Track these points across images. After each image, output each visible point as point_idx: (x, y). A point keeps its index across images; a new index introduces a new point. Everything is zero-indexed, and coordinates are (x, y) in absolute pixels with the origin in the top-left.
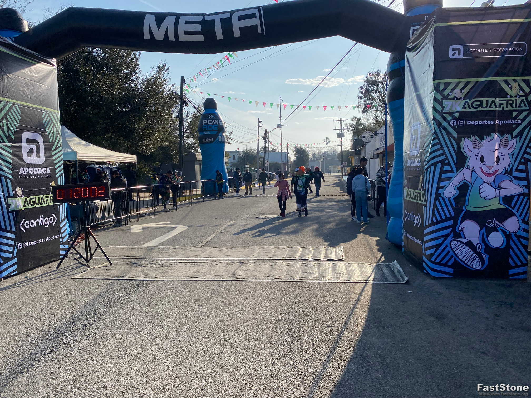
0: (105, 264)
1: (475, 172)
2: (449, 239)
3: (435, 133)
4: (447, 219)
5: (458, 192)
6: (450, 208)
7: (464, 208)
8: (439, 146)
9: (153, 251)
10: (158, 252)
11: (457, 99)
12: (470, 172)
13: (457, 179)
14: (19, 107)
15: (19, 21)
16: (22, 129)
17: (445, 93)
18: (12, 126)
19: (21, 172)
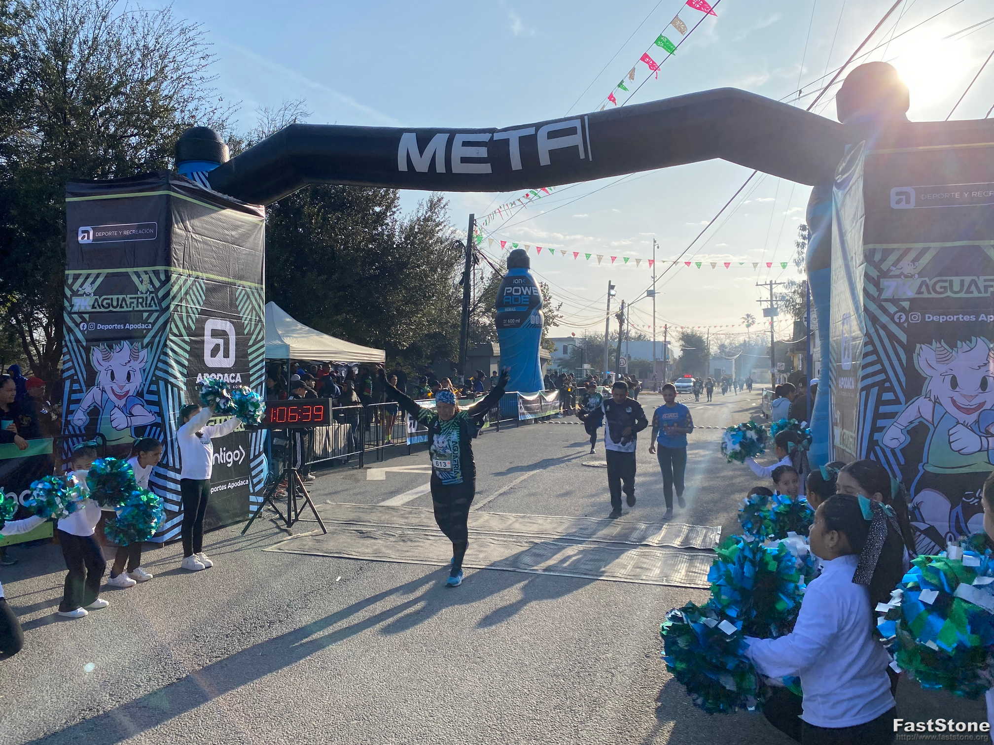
0: (316, 531)
1: (941, 404)
3: (867, 334)
5: (909, 438)
6: (895, 466)
7: (920, 467)
8: (873, 358)
9: (395, 513)
10: (402, 516)
11: (906, 277)
12: (931, 404)
14: (204, 282)
15: (217, 148)
16: (206, 314)
17: (884, 267)
18: (193, 311)
19: (198, 381)
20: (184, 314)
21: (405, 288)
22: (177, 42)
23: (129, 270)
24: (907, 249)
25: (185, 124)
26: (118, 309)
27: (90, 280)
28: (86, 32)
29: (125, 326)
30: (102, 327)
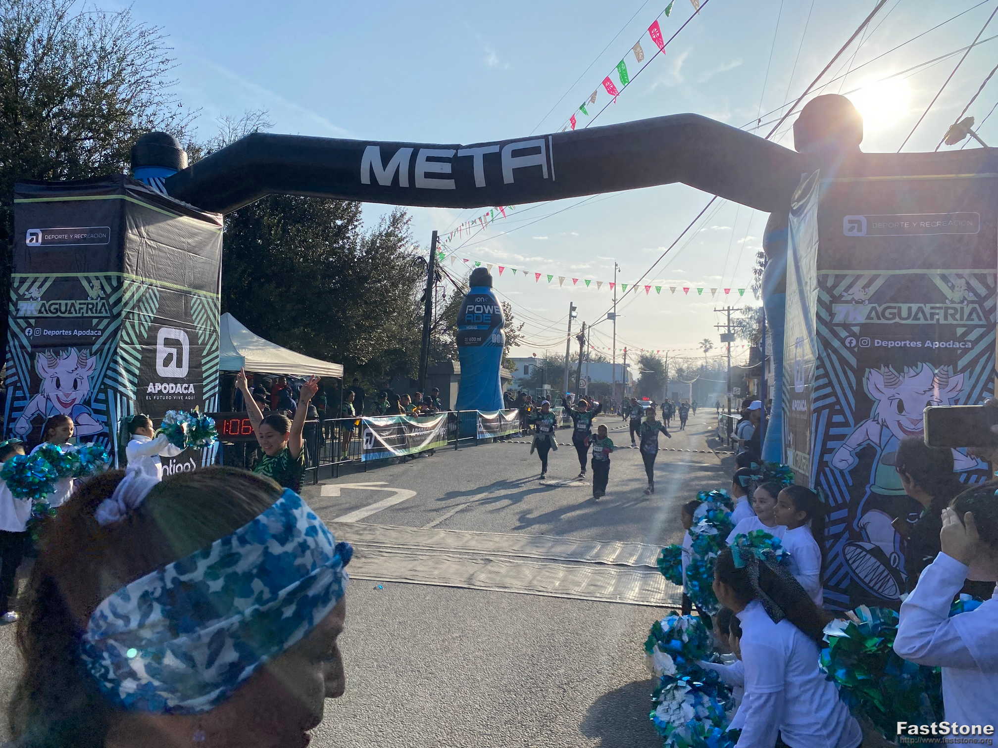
1: (888, 428)
2: (843, 541)
3: (819, 358)
4: (839, 507)
5: (857, 460)
6: (844, 489)
7: (867, 489)
9: (349, 530)
10: (357, 533)
11: (857, 302)
12: (879, 426)
13: (856, 437)
14: (158, 290)
15: (175, 153)
16: (159, 322)
17: (836, 292)
18: (145, 319)
19: (149, 390)
20: (136, 322)
21: (366, 303)
22: (135, 45)
23: (79, 275)
24: (858, 276)
25: (142, 129)
26: (66, 315)
27: (37, 284)
28: (41, 31)
29: (72, 333)
30: (49, 333)
